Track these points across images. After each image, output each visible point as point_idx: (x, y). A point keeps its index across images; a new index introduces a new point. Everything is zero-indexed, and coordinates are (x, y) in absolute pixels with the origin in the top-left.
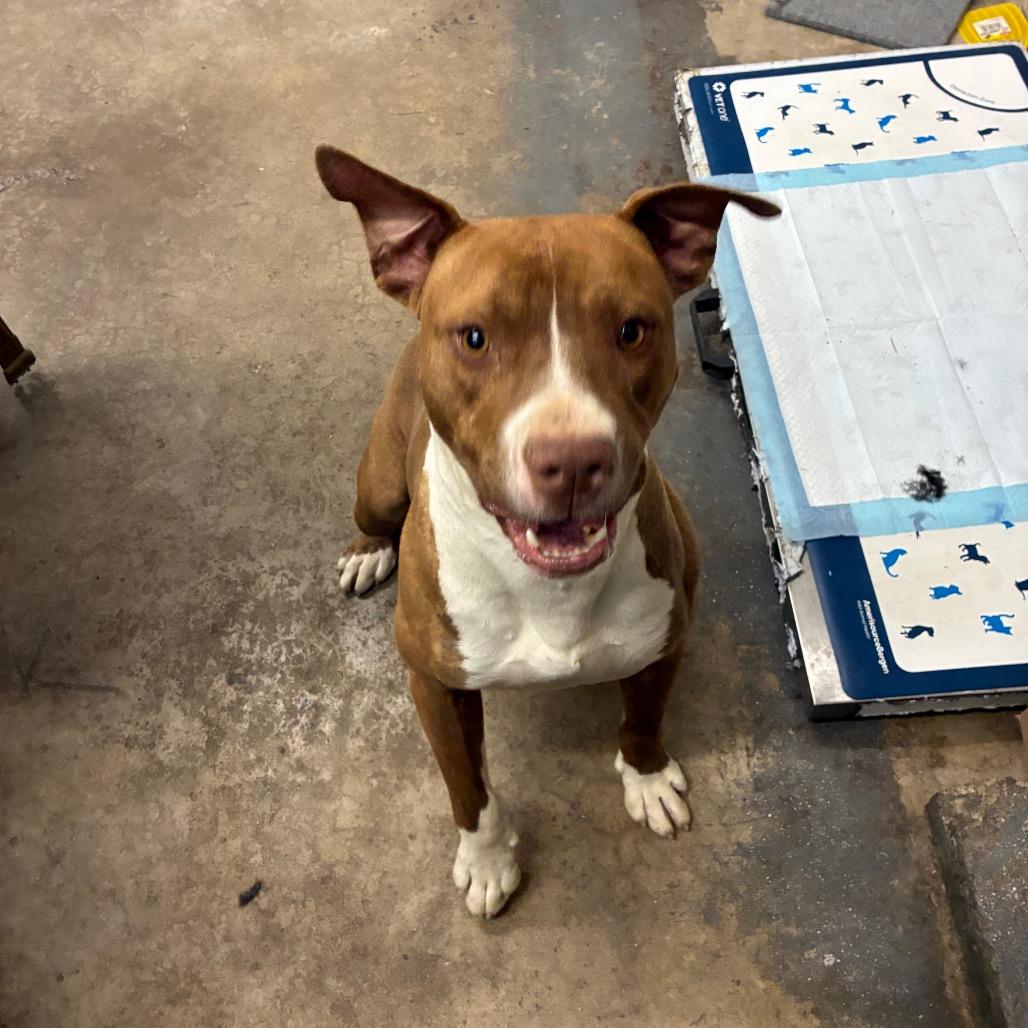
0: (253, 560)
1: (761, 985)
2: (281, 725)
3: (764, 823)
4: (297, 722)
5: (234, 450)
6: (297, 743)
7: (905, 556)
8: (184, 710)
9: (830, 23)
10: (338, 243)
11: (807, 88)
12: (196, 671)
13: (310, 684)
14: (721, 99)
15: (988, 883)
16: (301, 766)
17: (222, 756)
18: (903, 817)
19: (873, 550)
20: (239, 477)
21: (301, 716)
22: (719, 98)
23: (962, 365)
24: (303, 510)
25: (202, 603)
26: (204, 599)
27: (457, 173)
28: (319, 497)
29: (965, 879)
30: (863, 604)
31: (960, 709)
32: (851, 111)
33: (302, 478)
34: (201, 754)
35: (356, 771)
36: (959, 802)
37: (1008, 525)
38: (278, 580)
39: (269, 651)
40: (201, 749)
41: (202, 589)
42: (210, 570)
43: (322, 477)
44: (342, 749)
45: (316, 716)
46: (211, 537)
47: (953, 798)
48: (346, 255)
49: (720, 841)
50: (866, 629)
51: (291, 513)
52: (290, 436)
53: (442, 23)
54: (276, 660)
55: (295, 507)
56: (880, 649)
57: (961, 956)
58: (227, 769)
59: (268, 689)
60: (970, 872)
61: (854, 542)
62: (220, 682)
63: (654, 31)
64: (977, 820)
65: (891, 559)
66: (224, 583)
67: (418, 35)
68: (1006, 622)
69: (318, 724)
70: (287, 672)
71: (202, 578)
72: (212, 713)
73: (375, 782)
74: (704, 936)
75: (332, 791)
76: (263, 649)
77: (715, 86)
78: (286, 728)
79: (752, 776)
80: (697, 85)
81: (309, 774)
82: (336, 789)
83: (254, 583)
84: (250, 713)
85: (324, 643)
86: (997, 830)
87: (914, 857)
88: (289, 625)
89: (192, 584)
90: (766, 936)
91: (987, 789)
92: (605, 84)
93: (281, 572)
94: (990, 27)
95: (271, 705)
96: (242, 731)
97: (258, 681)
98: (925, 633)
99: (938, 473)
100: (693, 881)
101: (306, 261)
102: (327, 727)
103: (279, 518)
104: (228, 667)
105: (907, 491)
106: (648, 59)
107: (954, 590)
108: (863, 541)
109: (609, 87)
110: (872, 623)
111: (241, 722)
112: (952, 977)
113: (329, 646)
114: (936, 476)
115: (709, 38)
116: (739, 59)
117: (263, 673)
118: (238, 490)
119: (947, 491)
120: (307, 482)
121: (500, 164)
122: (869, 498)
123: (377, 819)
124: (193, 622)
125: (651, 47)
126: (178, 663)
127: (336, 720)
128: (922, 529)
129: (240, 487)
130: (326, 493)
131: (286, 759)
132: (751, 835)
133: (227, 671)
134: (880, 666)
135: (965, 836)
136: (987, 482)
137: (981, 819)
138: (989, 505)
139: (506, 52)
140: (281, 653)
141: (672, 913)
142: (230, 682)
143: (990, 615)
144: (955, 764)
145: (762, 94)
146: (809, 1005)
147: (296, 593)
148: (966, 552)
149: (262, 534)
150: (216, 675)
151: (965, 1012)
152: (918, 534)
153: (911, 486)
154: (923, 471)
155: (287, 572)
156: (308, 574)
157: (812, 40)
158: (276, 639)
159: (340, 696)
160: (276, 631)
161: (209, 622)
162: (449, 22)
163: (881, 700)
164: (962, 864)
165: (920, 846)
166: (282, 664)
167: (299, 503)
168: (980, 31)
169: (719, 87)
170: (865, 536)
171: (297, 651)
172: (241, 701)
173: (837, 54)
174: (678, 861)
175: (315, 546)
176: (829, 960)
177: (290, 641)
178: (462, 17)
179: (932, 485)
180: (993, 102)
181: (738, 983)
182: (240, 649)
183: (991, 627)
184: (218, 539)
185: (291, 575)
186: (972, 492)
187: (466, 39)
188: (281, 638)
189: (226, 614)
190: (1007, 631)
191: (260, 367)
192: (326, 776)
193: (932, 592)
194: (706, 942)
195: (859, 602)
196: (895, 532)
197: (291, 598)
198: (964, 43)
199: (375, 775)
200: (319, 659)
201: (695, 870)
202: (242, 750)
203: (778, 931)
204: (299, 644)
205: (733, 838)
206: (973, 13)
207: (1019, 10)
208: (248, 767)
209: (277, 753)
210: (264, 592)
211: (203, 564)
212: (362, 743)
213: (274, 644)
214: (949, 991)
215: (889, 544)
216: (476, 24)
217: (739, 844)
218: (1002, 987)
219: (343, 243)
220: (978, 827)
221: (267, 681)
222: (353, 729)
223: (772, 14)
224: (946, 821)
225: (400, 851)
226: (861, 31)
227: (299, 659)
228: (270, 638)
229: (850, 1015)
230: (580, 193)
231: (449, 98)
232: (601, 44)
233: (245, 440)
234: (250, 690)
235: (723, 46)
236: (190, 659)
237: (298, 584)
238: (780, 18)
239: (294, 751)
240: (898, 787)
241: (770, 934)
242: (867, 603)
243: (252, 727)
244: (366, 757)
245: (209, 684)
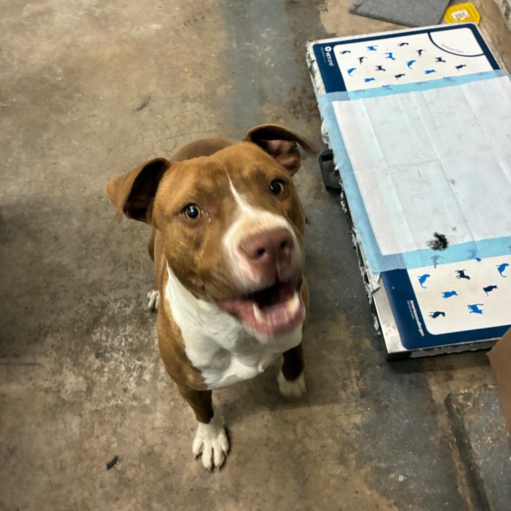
0: (106, 295)
1: (368, 492)
2: (124, 377)
3: (366, 413)
4: (132, 376)
5: (94, 240)
6: (132, 386)
7: (429, 277)
8: (74, 372)
9: (382, 15)
10: (141, 134)
11: (371, 48)
12: (79, 352)
13: (137, 356)
14: (329, 55)
15: (477, 436)
16: (135, 398)
17: (94, 395)
18: (434, 406)
19: (414, 276)
20: (97, 254)
21: (134, 372)
22: (328, 54)
23: (453, 182)
24: (130, 269)
25: (81, 318)
26: (82, 316)
27: (200, 96)
28: (137, 262)
29: (465, 434)
30: (410, 302)
31: (459, 351)
32: (394, 59)
33: (129, 253)
34: (84, 394)
35: (163, 399)
36: (461, 397)
37: (479, 260)
38: (119, 304)
39: (116, 341)
40: (83, 392)
41: (80, 311)
42: (84, 302)
43: (139, 252)
44: (155, 388)
45: (141, 372)
46: (84, 285)
47: (458, 395)
48: (145, 139)
49: (345, 423)
50: (412, 314)
51: (123, 270)
52: (121, 232)
53: (189, 21)
54: (120, 345)
55: (126, 268)
56: (419, 324)
57: (465, 473)
58: (98, 401)
59: (116, 360)
60: (468, 431)
61: (404, 272)
62: (92, 357)
63: (295, 22)
64: (470, 406)
65: (423, 279)
66: (91, 307)
67: (177, 28)
68: (479, 308)
69: (143, 376)
70: (126, 351)
71: (80, 306)
72: (89, 374)
73: (172, 403)
74: (339, 471)
75: (151, 409)
76: (113, 339)
77: (326, 49)
78: (126, 379)
79: (359, 390)
80: (317, 48)
81: (139, 401)
82: (153, 408)
83: (106, 307)
84: (108, 372)
85: (143, 335)
86: (479, 410)
87: (440, 425)
88: (125, 327)
89: (75, 309)
90: (370, 468)
91: (474, 390)
92: (271, 50)
93: (120, 301)
94: (460, 15)
95: (118, 368)
96: (104, 382)
97: (111, 356)
98: (441, 315)
99: (444, 236)
100: (333, 444)
101: (125, 144)
102: (147, 377)
103: (118, 274)
104: (96, 350)
105: (429, 246)
106: (292, 36)
107: (454, 293)
108: (409, 272)
109: (274, 51)
110: (415, 311)
111: (103, 377)
112: (461, 483)
113: (146, 336)
114: (442, 237)
115: (322, 25)
116: (337, 35)
117: (114, 351)
118: (96, 260)
119: (448, 245)
120: (131, 255)
121: (221, 90)
122: (410, 250)
123: (174, 422)
124: (77, 328)
125: (294, 30)
126: (70, 349)
127: (151, 374)
128: (437, 264)
129: (97, 259)
130: (140, 259)
131: (127, 394)
132: (360, 419)
133: (95, 352)
134: (420, 332)
135: (465, 413)
136: (467, 239)
137: (472, 405)
138: (469, 251)
139: (222, 35)
140: (122, 341)
141: (323, 460)
142: (97, 357)
143: (472, 304)
144: (458, 378)
145: (349, 52)
146: (392, 501)
147: (128, 311)
148: (459, 274)
149: (109, 282)
150: (90, 354)
151: (469, 500)
152: (435, 266)
153: (431, 243)
154: (436, 235)
155: (123, 300)
156: (134, 301)
157: (373, 24)
158: (119, 334)
159: (153, 361)
160: (119, 330)
161: (85, 328)
162: (192, 20)
163: (421, 349)
164: (464, 427)
165: (443, 419)
166: (123, 347)
167: (127, 265)
168: (455, 17)
169: (328, 49)
170: (409, 268)
171: (130, 340)
172: (103, 366)
173: (385, 30)
174: (325, 434)
175: (137, 287)
176: (401, 478)
177: (126, 335)
178: (199, 18)
179: (441, 242)
180: (462, 52)
181: (357, 492)
182: (101, 340)
183: (472, 311)
184: (88, 285)
185: (125, 302)
186: (461, 244)
187: (201, 29)
188: (122, 334)
189: (93, 323)
190: (480, 312)
191: (105, 198)
192: (148, 402)
193: (444, 295)
194: (341, 473)
195: (408, 302)
196: (424, 266)
197: (126, 314)
198: (447, 23)
199: (173, 400)
200: (141, 343)
201: (334, 438)
202: (105, 391)
203: (375, 466)
204: (131, 336)
205: (352, 421)
206: (451, 8)
207: (473, 6)
208: (108, 399)
209: (122, 392)
210: (112, 311)
211: (81, 298)
212: (165, 385)
213: (119, 337)
214: (460, 489)
215: (421, 272)
216: (206, 21)
217: (355, 424)
218: (485, 487)
219: (144, 133)
220: (470, 409)
221: (116, 356)
222: (160, 378)
223: (354, 12)
224: (455, 406)
225: (186, 437)
226: (396, 19)
227: (131, 343)
228: (116, 334)
229: (412, 504)
230: (262, 104)
231: (194, 59)
232: (268, 29)
233: (99, 235)
234: (107, 360)
235: (329, 29)
236: (76, 347)
237: (129, 306)
238: (357, 14)
239: (131, 390)
240: (431, 391)
241: (372, 467)
242: (412, 302)
243: (109, 380)
244: (167, 391)
245: (86, 359)
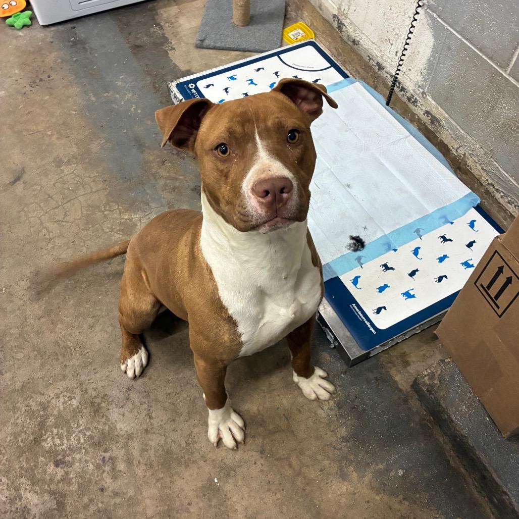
0: (43, 394)
1: (378, 498)
2: (96, 476)
3: (349, 423)
4: (104, 471)
5: (7, 339)
6: (108, 481)
7: (360, 278)
8: (36, 492)
9: (227, 46)
10: (23, 210)
11: (232, 78)
12: (34, 468)
13: (103, 448)
14: (195, 92)
15: (454, 409)
16: (116, 494)
17: (68, 508)
18: (404, 395)
19: (346, 280)
20: (17, 352)
21: (105, 467)
22: (194, 91)
23: (349, 186)
24: (60, 357)
25: (22, 429)
26: (23, 426)
27: (74, 157)
28: (67, 348)
29: (444, 411)
30: (352, 306)
31: (407, 337)
32: (256, 85)
33: (53, 341)
34: (56, 512)
35: (147, 483)
36: (426, 378)
37: (395, 250)
38: (62, 400)
39: (73, 440)
40: (55, 509)
41: (19, 421)
42: (19, 409)
43: (64, 336)
44: (134, 475)
45: (113, 464)
46: (14, 391)
47: (423, 378)
48: (30, 215)
49: (334, 439)
50: (358, 317)
51: (54, 362)
52: (37, 320)
53: (34, 82)
54: (79, 443)
55: (56, 357)
56: (368, 324)
57: (450, 446)
58: (75, 513)
59: (80, 461)
60: (445, 408)
61: (337, 278)
62: (51, 468)
63: (147, 65)
64: (437, 384)
65: (355, 281)
66: (31, 414)
67: (23, 91)
68: (412, 293)
69: (116, 467)
70: (88, 447)
71: (17, 416)
72: (53, 487)
73: (159, 485)
74: (345, 487)
75: (137, 499)
76: (68, 440)
77: (190, 85)
78: (99, 477)
79: (335, 403)
80: (179, 86)
81: (122, 495)
82: (140, 498)
83: (48, 407)
84: (75, 477)
85: (101, 423)
86: (447, 384)
87: (415, 410)
88: (78, 422)
89: (12, 420)
90: (371, 474)
91: (435, 368)
92: (133, 95)
93: (62, 395)
94: (296, 34)
95: (85, 468)
96: (75, 490)
97: (73, 458)
98: (383, 310)
99: (359, 237)
100: (330, 464)
101: (8, 225)
102: (122, 466)
103: (49, 367)
104: (52, 457)
105: (349, 249)
106: (149, 79)
107: (386, 286)
108: (341, 278)
109: (135, 97)
110: (360, 313)
111: (71, 484)
112: (451, 456)
113: (105, 424)
114: (358, 238)
115: (174, 63)
116: (193, 70)
117: (74, 453)
118: (18, 360)
119: (365, 244)
120: (57, 342)
121: (95, 147)
122: (335, 258)
123: (167, 503)
124: (22, 442)
125: (149, 73)
126: (22, 468)
127: (125, 461)
128: (362, 264)
129: (19, 357)
130: (69, 344)
131: (106, 493)
132: (346, 431)
133: (53, 460)
134: (371, 331)
135: (436, 392)
136: (379, 235)
137: (438, 382)
138: (385, 244)
139: (75, 90)
140: (79, 438)
141: (327, 483)
142: (57, 465)
143: (404, 292)
144: (414, 362)
145: (213, 85)
146: (401, 497)
147: (75, 403)
148: (384, 268)
149: (42, 378)
150: (47, 465)
151: (462, 470)
152: (361, 267)
153: (350, 246)
154: (352, 238)
155: (65, 394)
156: (78, 391)
157: (222, 55)
158: (74, 432)
159: (122, 448)
160: (72, 428)
161: (31, 438)
162: (38, 81)
163: (378, 346)
164: (440, 405)
165: (415, 404)
166: (83, 444)
167: (57, 355)
168: (292, 37)
169: (192, 86)
170: (340, 275)
171: (88, 433)
172: (67, 473)
173: (236, 60)
174: (319, 457)
175: (75, 374)
176: (401, 473)
177: (82, 430)
178: (44, 77)
179: (358, 243)
180: (313, 68)
181: (368, 502)
182: (55, 445)
183: (407, 297)
184: (18, 390)
185: (68, 395)
186: (375, 240)
187: (51, 88)
188: (77, 430)
189: (39, 429)
190: (413, 296)
191: (4, 289)
192: (131, 493)
193: (378, 290)
194: (347, 490)
195: (351, 306)
196: (352, 269)
197: (74, 407)
198: (288, 45)
199: (158, 480)
200: (102, 433)
201: (329, 458)
202: (79, 499)
203: (375, 470)
204: (88, 429)
205: (339, 435)
206: (287, 29)
207: (304, 24)
208: (86, 507)
209: (99, 493)
210: (57, 409)
211: (14, 407)
212: (145, 468)
213: (74, 435)
214: (452, 462)
215: (352, 275)
216: (53, 79)
217: (342, 437)
218: (477, 452)
219: (26, 209)
220: (439, 386)
221: (78, 456)
222: (136, 462)
223: (200, 46)
224: (425, 389)
225: (187, 515)
226: (242, 47)
227: (91, 437)
228: (70, 433)
229: (419, 493)
230: (142, 152)
231: (54, 120)
232: (123, 76)
233: (12, 331)
234: (70, 465)
235: (183, 67)
236: (27, 462)
237: (74, 398)
238: (203, 48)
239: (109, 488)
240: (396, 382)
241: (372, 473)
242: (354, 305)
243: (80, 485)
244: (148, 474)
245: (45, 472)
